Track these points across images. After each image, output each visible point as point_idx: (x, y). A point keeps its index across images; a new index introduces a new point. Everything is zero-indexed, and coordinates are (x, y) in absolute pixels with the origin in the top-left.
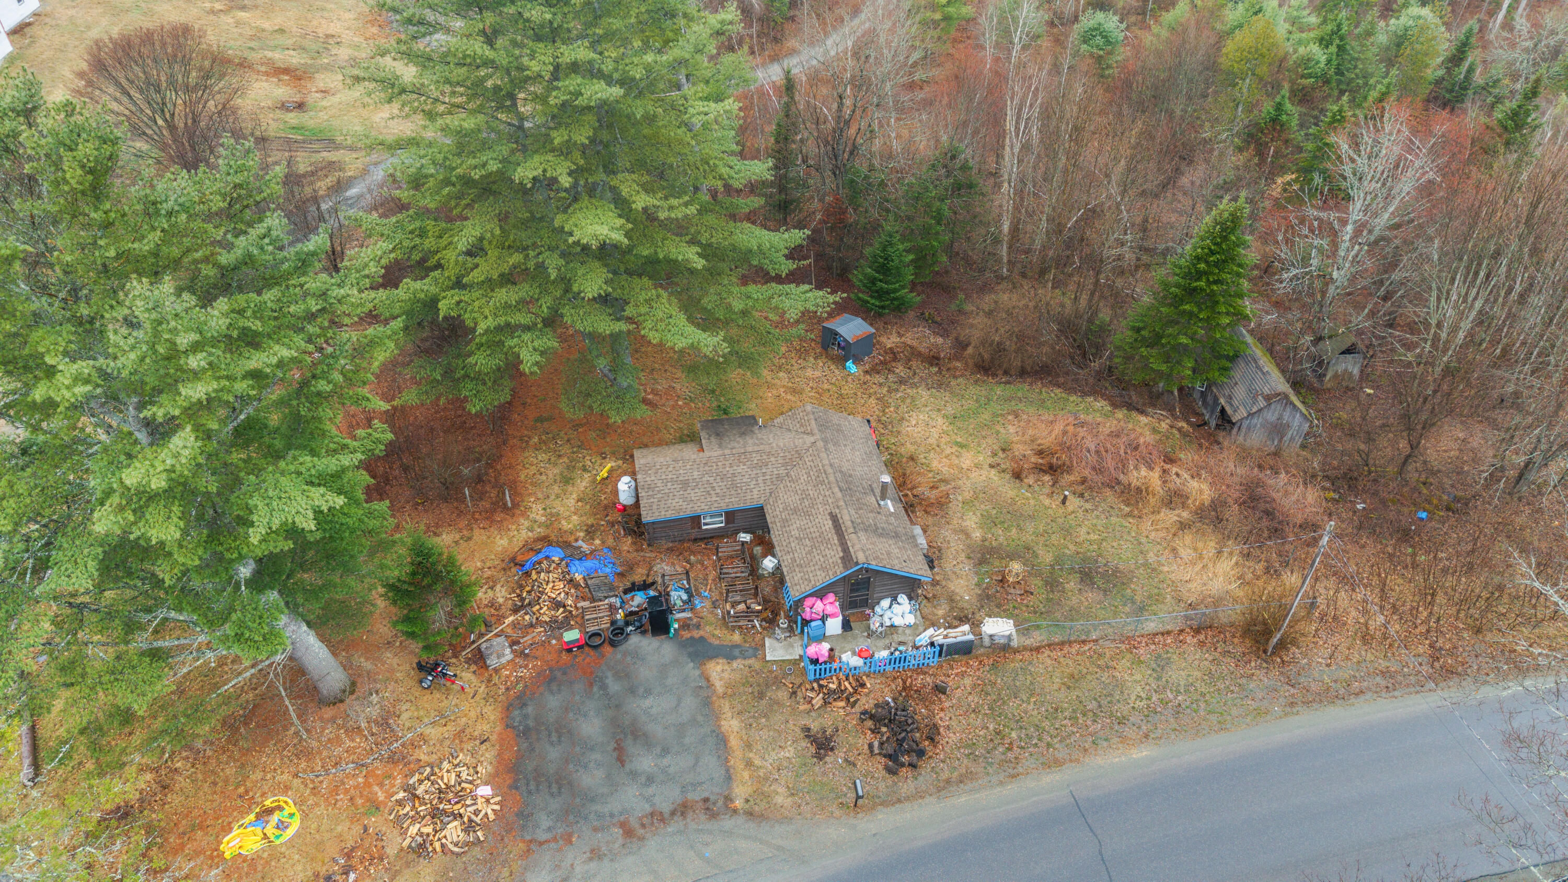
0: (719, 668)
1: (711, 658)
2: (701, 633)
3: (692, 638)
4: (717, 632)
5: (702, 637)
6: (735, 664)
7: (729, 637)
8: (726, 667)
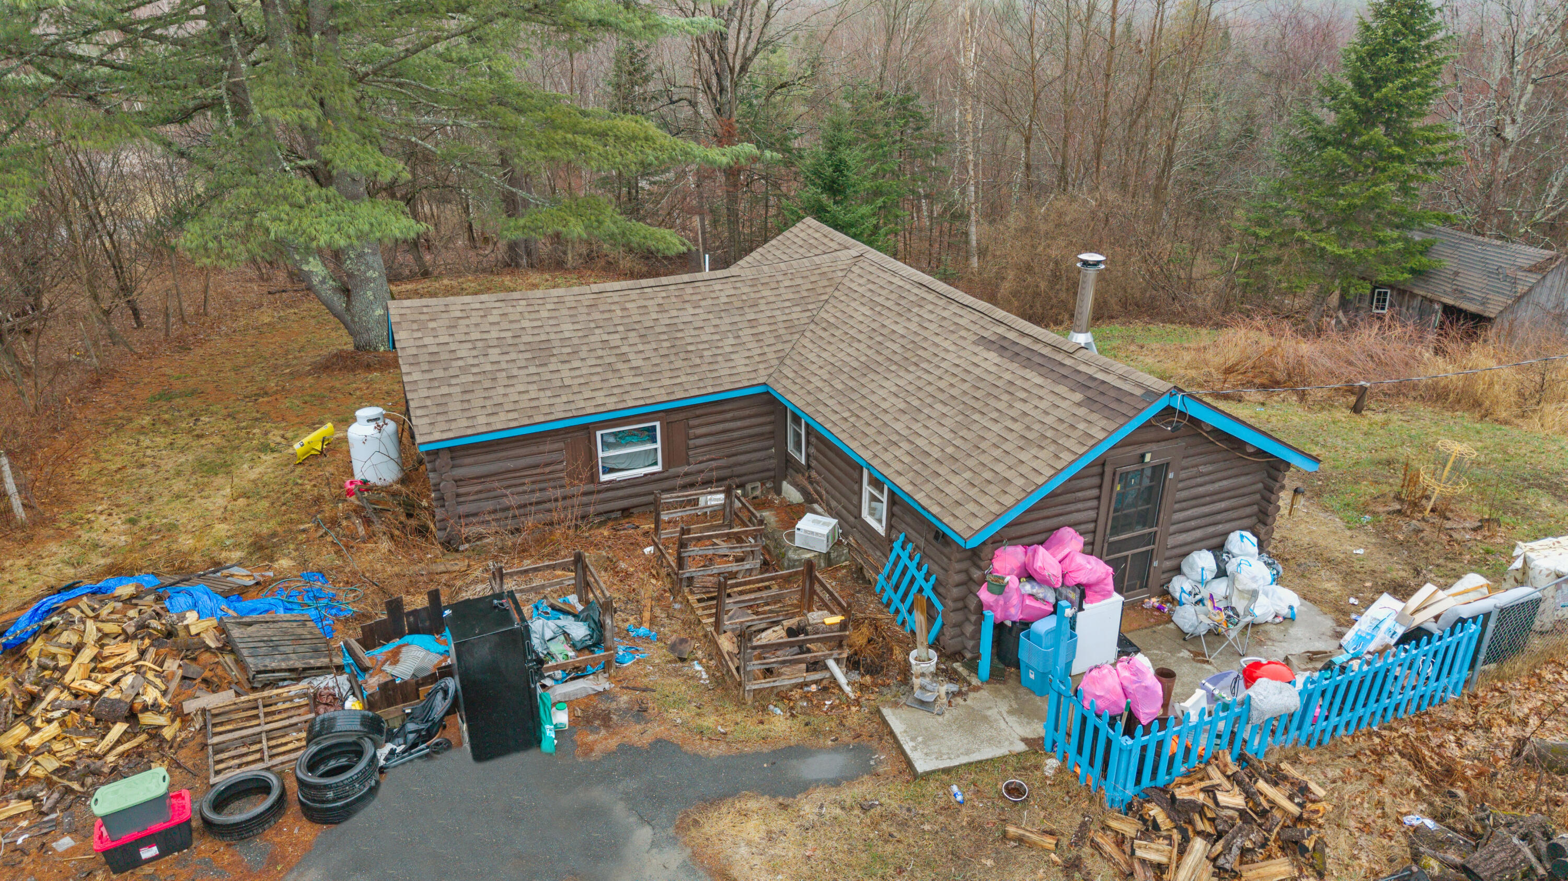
0: (753, 829)
1: (713, 801)
2: (655, 730)
3: (625, 749)
4: (710, 721)
5: (659, 742)
6: (808, 808)
7: (752, 727)
8: (780, 822)
